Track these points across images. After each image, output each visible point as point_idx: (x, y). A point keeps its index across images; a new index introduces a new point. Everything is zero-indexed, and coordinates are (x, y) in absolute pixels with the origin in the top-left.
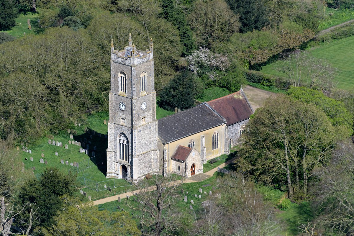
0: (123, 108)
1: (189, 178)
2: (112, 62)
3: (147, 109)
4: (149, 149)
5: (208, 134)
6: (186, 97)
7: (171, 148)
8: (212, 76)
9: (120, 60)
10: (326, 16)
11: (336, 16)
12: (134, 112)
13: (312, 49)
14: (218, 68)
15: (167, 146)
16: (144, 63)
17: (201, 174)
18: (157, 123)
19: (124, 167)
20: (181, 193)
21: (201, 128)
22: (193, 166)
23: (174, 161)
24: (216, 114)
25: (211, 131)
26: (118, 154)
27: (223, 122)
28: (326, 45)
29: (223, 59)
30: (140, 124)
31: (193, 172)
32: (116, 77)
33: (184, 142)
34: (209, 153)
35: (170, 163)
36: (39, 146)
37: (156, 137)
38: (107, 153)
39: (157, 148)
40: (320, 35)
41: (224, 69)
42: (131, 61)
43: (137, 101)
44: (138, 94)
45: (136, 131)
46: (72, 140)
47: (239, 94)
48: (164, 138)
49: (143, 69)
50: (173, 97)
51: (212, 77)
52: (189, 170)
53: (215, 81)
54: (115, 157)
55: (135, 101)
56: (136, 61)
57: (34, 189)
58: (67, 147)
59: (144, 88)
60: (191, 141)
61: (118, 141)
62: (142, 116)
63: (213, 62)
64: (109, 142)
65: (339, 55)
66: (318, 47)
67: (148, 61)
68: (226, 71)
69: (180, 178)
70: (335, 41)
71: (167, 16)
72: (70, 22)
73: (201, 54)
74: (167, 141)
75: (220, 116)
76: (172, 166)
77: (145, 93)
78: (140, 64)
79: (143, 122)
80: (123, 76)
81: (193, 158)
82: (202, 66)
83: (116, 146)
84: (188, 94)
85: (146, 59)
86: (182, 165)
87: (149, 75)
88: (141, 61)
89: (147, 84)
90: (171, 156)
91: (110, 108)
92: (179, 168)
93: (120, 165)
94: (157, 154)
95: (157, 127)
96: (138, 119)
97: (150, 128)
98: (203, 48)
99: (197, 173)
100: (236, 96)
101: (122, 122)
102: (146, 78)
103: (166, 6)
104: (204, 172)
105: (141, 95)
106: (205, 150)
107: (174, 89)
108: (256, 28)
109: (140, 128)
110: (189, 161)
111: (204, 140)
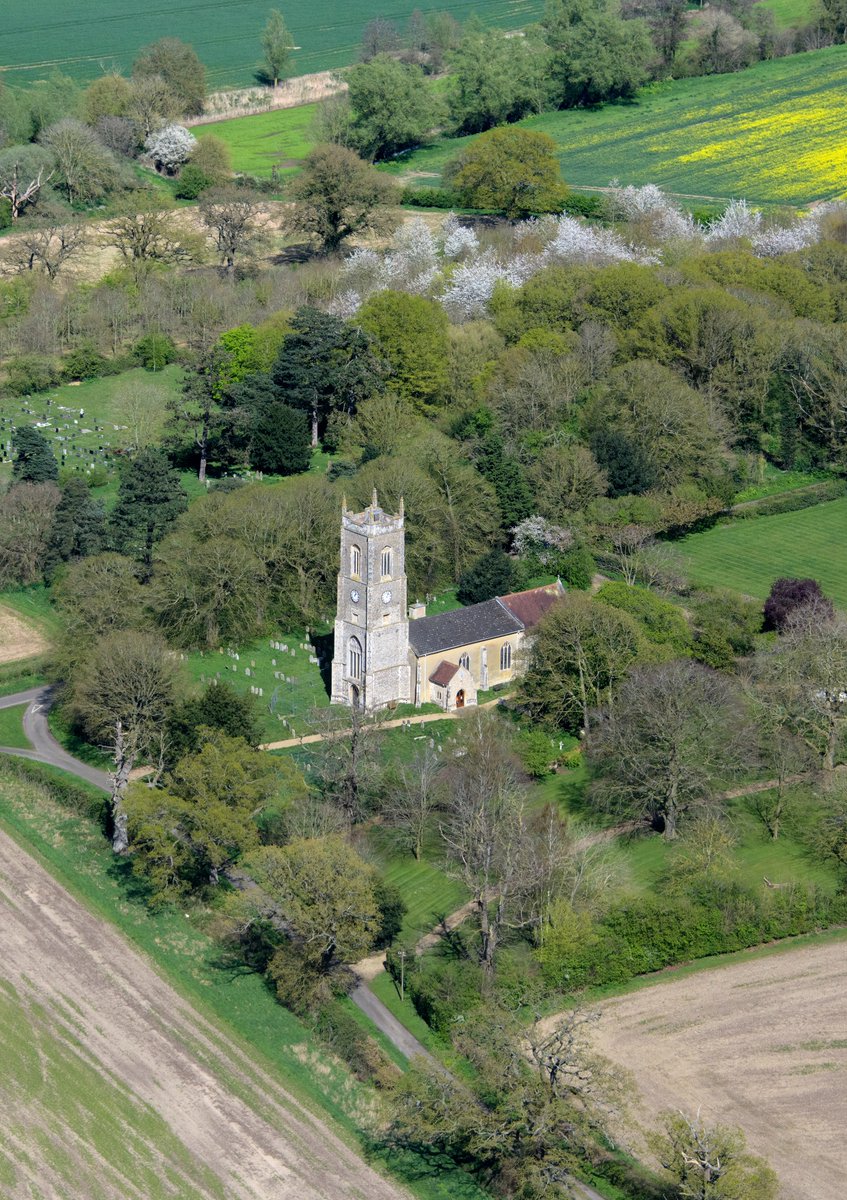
0: (355, 598)
1: (453, 712)
2: (342, 530)
3: (392, 603)
4: (395, 663)
5: (493, 646)
6: (495, 587)
7: (429, 663)
8: (544, 559)
9: (353, 527)
10: (763, 480)
11: (779, 482)
12: (369, 605)
13: (724, 527)
14: (554, 547)
15: (421, 661)
16: (387, 532)
17: (473, 706)
18: (408, 624)
19: (354, 687)
20: (429, 734)
21: (482, 636)
22: (461, 693)
23: (433, 684)
24: (510, 615)
25: (499, 641)
26: (348, 667)
27: (520, 628)
28: (746, 522)
29: (562, 535)
30: (379, 624)
31: (460, 702)
32: (347, 551)
33: (451, 655)
34: (496, 675)
35: (427, 686)
36: (255, 649)
37: (405, 646)
38: (333, 665)
39: (406, 662)
40: (738, 507)
41: (562, 550)
42: (367, 529)
43: (375, 590)
44: (377, 579)
45: (372, 634)
46: (307, 643)
47: (553, 588)
48: (418, 648)
49: (386, 543)
50: (476, 586)
51: (544, 561)
52: (453, 699)
53: (547, 567)
54: (344, 672)
55: (371, 589)
56: (374, 529)
57: (188, 713)
58: (293, 653)
59: (387, 570)
60: (464, 655)
61: (349, 648)
62: (384, 612)
63: (548, 537)
64: (335, 648)
65: (758, 538)
66: (734, 525)
67: (395, 531)
68: (566, 552)
69: (440, 710)
70: (763, 518)
71: (492, 468)
72: (339, 468)
73: (532, 526)
74: (421, 653)
75: (516, 620)
76: (429, 693)
77: (389, 578)
78: (382, 534)
79: (385, 622)
80: (357, 550)
81: (460, 680)
82: (531, 543)
83: (345, 656)
84: (500, 583)
85: (391, 528)
86: (443, 691)
87: (397, 551)
88: (384, 530)
89: (392, 565)
90: (429, 675)
91: (339, 597)
92: (439, 695)
93: (350, 685)
94: (407, 672)
95: (408, 630)
96: (377, 617)
97: (397, 631)
98: (536, 517)
99: (466, 704)
100: (548, 591)
101: (354, 620)
102: (392, 556)
103: (492, 453)
104: (479, 704)
105: (382, 581)
106: (486, 670)
107: (479, 575)
108: (635, 492)
109: (380, 630)
110: (455, 685)
111: (485, 654)
